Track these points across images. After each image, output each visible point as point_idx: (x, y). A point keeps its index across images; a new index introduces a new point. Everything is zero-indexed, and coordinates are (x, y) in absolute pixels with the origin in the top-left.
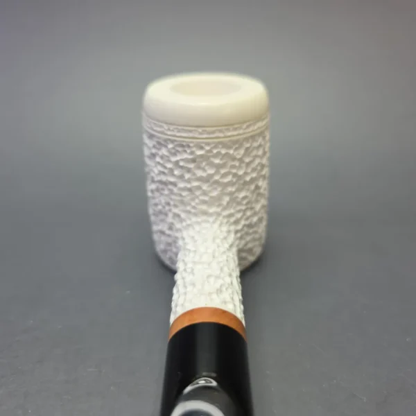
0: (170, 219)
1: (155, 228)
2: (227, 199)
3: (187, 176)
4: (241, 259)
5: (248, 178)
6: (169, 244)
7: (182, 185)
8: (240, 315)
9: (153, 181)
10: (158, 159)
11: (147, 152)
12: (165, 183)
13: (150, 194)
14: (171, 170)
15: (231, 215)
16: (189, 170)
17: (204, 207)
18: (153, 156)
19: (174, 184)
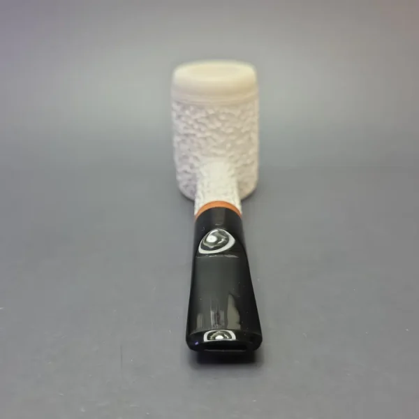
0: (191, 160)
1: (179, 170)
2: (229, 145)
3: (203, 129)
4: (240, 190)
5: (243, 131)
6: (190, 180)
7: (199, 135)
8: (238, 206)
9: (179, 135)
10: (183, 119)
11: (174, 115)
12: (187, 135)
13: (175, 145)
14: (192, 126)
15: (232, 157)
16: (204, 124)
17: (214, 151)
18: (179, 117)
19: (194, 135)
